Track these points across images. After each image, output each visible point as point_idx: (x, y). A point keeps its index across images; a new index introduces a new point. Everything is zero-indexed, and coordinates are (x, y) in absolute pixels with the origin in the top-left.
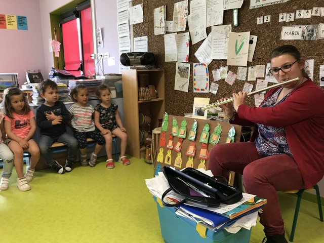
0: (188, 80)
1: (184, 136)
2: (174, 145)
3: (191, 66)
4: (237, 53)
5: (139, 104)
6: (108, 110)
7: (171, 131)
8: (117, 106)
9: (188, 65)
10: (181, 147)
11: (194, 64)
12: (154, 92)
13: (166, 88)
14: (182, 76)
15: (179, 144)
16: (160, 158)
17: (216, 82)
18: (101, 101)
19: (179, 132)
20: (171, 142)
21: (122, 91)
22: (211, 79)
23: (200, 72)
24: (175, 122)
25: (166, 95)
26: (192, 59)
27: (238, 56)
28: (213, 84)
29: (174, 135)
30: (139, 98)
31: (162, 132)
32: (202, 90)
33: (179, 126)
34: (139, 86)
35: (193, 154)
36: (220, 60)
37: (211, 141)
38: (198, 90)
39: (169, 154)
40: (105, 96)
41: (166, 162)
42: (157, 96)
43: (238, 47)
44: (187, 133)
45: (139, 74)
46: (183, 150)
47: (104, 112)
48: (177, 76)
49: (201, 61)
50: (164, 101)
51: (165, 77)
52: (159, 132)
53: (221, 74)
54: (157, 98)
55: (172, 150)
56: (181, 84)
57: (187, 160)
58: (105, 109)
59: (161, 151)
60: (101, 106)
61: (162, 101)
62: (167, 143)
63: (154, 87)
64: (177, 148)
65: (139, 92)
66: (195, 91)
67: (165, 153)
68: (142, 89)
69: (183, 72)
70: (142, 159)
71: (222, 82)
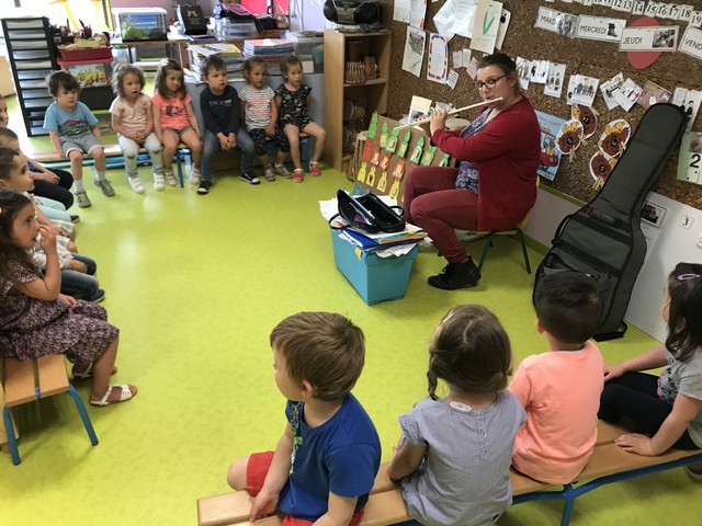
0: (422, 57)
1: (393, 150)
2: (380, 160)
3: (427, 36)
4: (485, 32)
5: (345, 88)
6: (294, 95)
7: (379, 139)
8: (310, 89)
9: (424, 35)
10: (388, 164)
11: (432, 35)
12: (372, 67)
13: (391, 64)
14: (414, 50)
15: (386, 160)
16: (361, 177)
17: (455, 70)
18: (287, 80)
19: (388, 143)
20: (377, 155)
21: (322, 63)
22: (450, 64)
23: (439, 48)
24: (385, 127)
25: (391, 75)
26: (429, 25)
27: (485, 37)
28: (452, 71)
29: (382, 146)
30: (345, 79)
31: (368, 138)
32: (438, 78)
33: (390, 135)
34: (347, 58)
35: (400, 176)
36: (464, 38)
37: (423, 162)
38: (433, 76)
39: (372, 173)
40: (294, 73)
41: (368, 182)
42: (378, 74)
43: (487, 24)
44: (397, 147)
45: (349, 41)
46: (390, 168)
47: (288, 97)
48: (408, 47)
49: (441, 34)
50: (387, 86)
51: (392, 45)
52: (365, 138)
53: (463, 58)
54: (378, 77)
55: (377, 166)
56: (411, 62)
57: (393, 183)
58: (290, 93)
59: (364, 166)
60: (285, 89)
61: (383, 85)
62: (372, 157)
63: (373, 60)
64: (383, 165)
65: (346, 69)
66: (429, 78)
67: (368, 170)
68: (352, 65)
69: (415, 42)
70: (344, 173)
71: (462, 71)
